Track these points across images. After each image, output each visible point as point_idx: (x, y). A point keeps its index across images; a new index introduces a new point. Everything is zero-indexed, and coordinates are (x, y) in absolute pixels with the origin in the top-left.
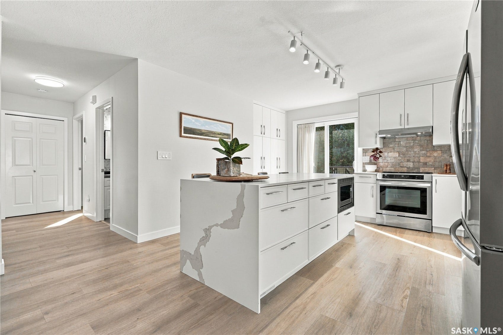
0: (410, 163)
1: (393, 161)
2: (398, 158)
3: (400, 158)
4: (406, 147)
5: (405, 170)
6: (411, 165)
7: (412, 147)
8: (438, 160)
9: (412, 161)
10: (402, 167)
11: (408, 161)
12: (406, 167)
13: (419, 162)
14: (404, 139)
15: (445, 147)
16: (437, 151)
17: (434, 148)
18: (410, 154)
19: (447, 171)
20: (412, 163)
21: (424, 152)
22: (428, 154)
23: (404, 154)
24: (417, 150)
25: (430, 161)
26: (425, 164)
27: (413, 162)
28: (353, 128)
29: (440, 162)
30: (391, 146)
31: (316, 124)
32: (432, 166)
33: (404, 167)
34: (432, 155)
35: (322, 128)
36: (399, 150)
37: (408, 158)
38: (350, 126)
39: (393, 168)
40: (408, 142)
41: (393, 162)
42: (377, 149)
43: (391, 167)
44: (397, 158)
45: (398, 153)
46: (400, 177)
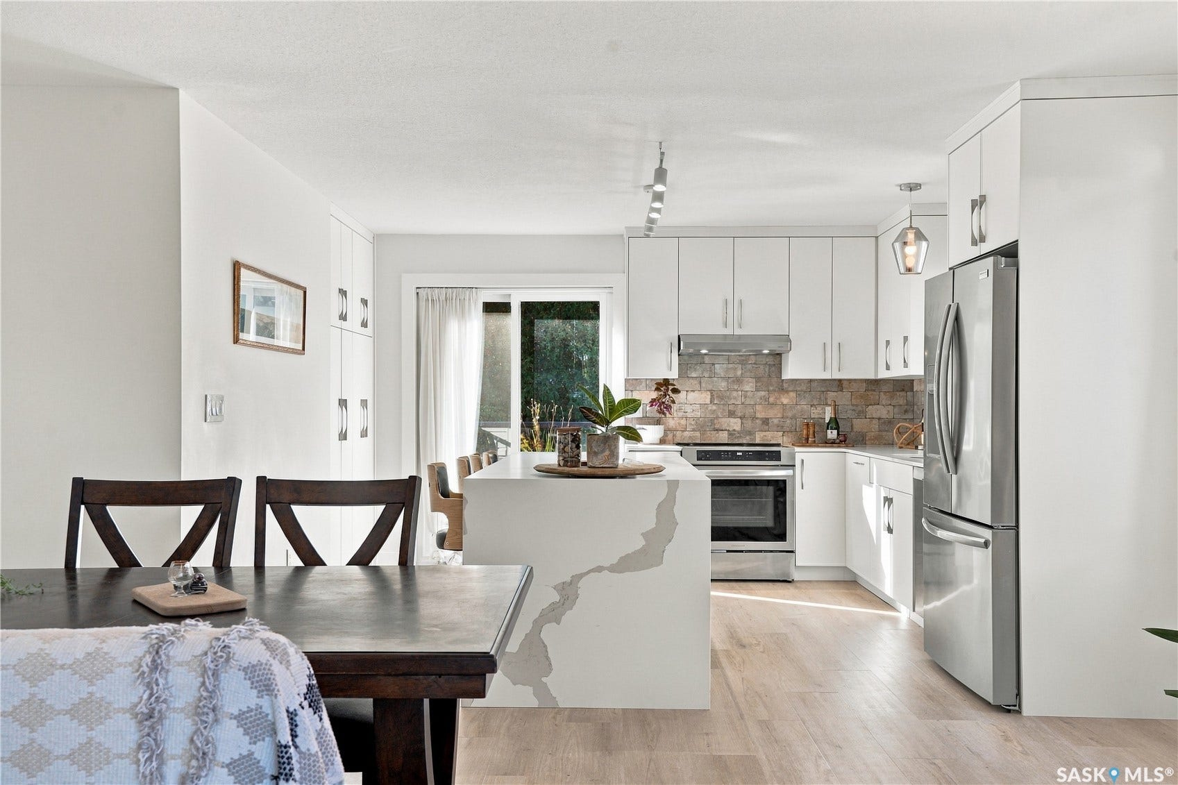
0: (735, 420)
1: (699, 414)
2: (710, 408)
3: (714, 407)
4: (726, 379)
5: (723, 437)
6: (735, 424)
7: (738, 381)
8: (790, 414)
9: (739, 414)
10: (717, 430)
11: (732, 414)
12: (726, 430)
13: (754, 418)
14: (721, 358)
15: (803, 384)
16: (787, 392)
17: (784, 387)
18: (735, 398)
19: (808, 438)
20: (739, 420)
21: (763, 393)
22: (771, 400)
23: (721, 398)
24: (749, 386)
25: (774, 414)
26: (766, 421)
27: (741, 418)
28: (597, 317)
29: (794, 418)
30: (694, 375)
31: (483, 291)
32: (780, 427)
33: (722, 430)
34: (778, 402)
35: (503, 308)
36: (710, 387)
37: (731, 408)
38: (589, 311)
39: (698, 434)
40: (731, 366)
41: (698, 418)
42: (666, 382)
43: (694, 430)
44: (707, 408)
45: (709, 393)
46: (733, 456)
